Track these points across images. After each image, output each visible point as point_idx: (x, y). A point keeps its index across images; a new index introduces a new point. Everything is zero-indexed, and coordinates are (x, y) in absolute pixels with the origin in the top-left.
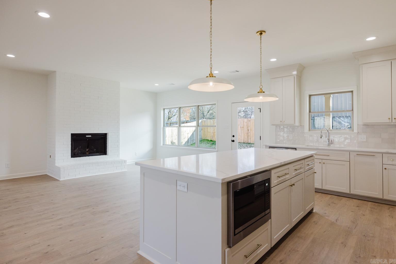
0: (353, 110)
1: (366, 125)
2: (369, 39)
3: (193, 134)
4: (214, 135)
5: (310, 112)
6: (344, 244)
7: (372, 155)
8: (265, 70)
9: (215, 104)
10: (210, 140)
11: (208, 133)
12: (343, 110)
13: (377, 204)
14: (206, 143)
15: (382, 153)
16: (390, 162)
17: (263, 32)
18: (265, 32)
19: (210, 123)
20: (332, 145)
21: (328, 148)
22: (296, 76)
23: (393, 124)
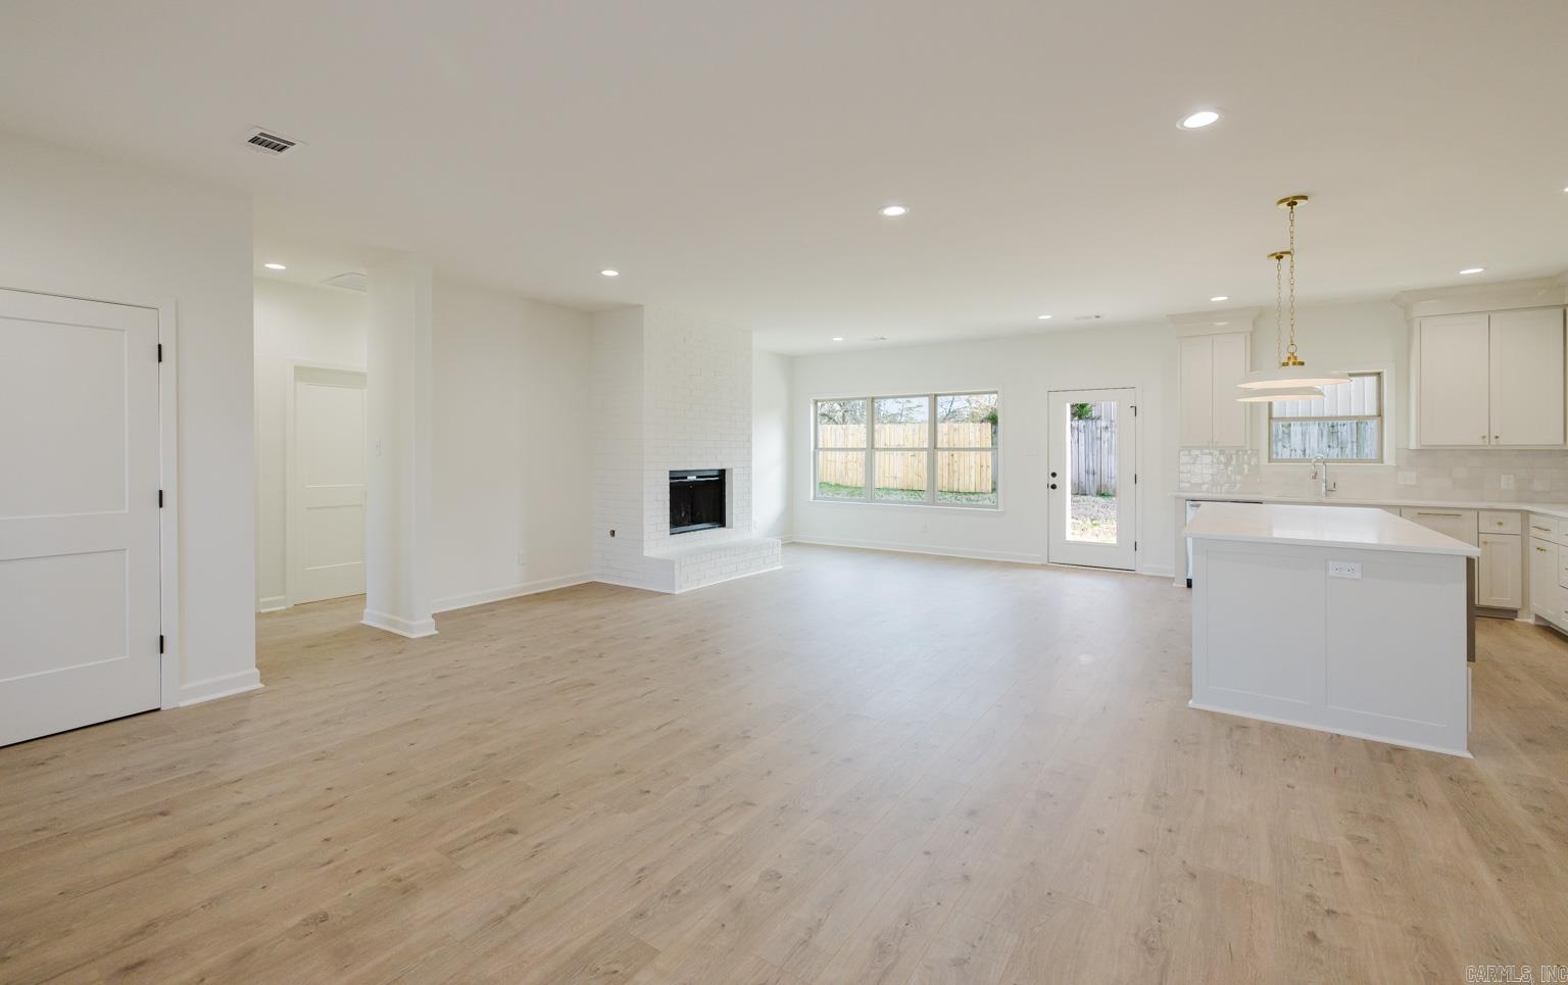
0: (1380, 415)
5: (1271, 418)
7: (1451, 513)
9: (996, 392)
15: (1478, 510)
16: (1495, 529)
20: (1334, 493)
22: (1248, 335)
23: (1490, 448)
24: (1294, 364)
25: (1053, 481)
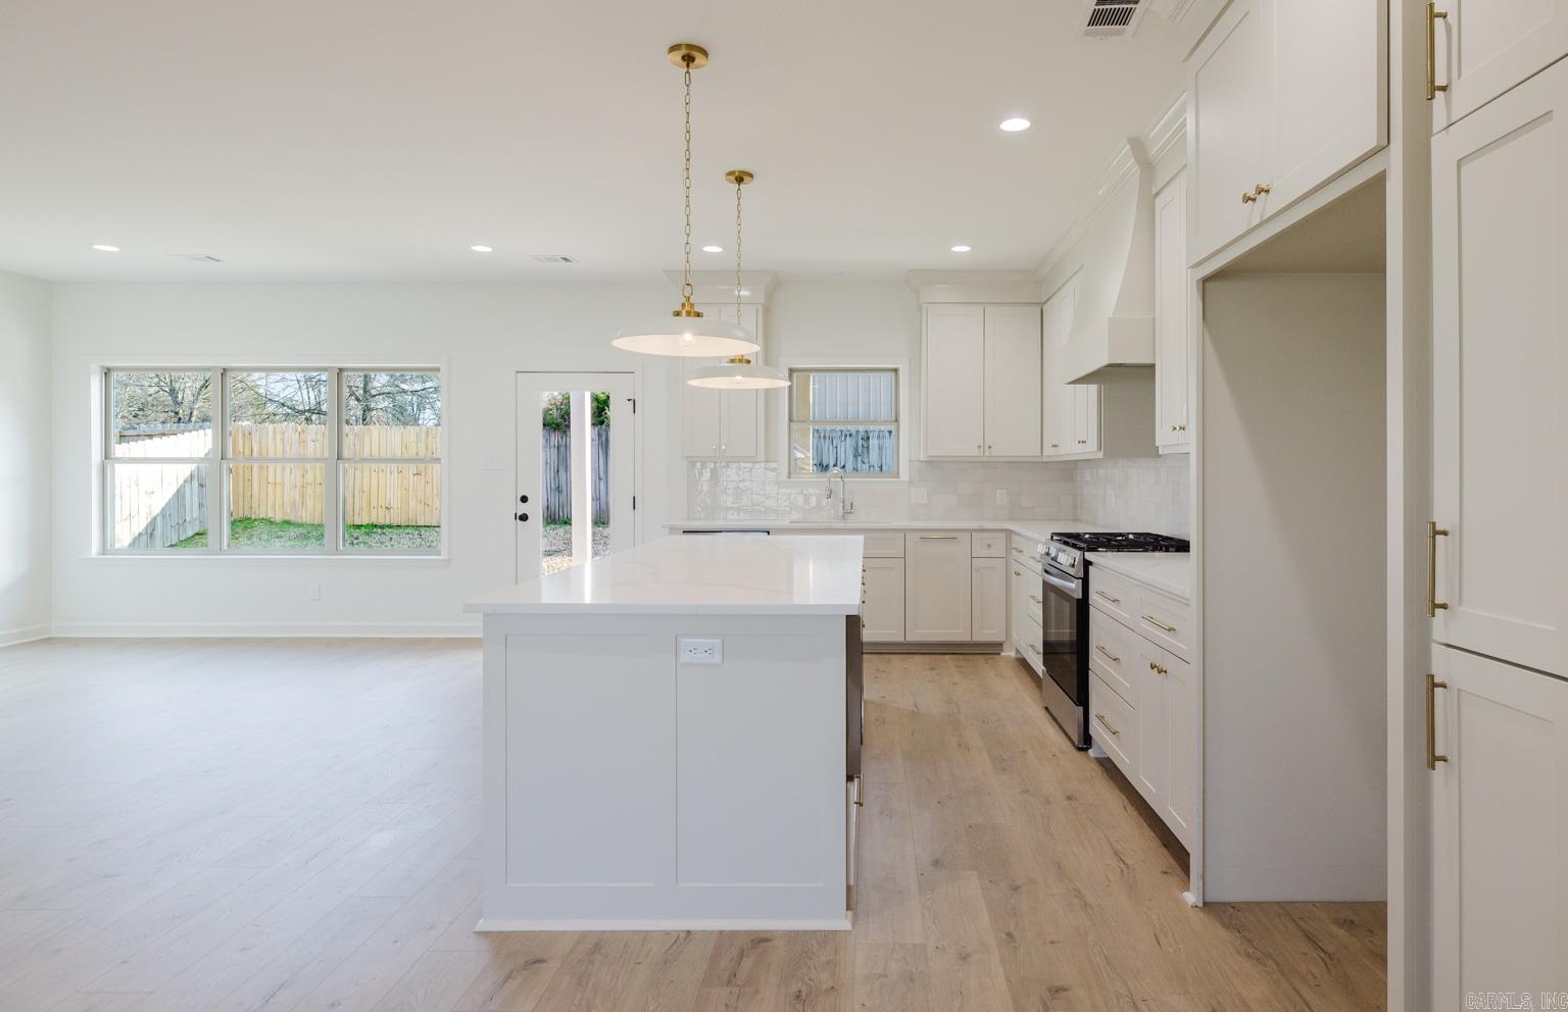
0: (896, 421)
1: (933, 464)
2: (957, 249)
3: (179, 495)
4: (303, 496)
5: (791, 420)
6: (964, 746)
7: (949, 536)
8: (664, 271)
9: (438, 370)
10: (279, 518)
11: (271, 487)
12: (872, 419)
13: (961, 657)
14: (265, 537)
15: (971, 531)
16: (985, 552)
17: (745, 178)
18: (751, 176)
19: (283, 440)
20: (851, 517)
21: (841, 525)
22: (760, 308)
23: (985, 460)
24: (688, 314)
25: (523, 509)
